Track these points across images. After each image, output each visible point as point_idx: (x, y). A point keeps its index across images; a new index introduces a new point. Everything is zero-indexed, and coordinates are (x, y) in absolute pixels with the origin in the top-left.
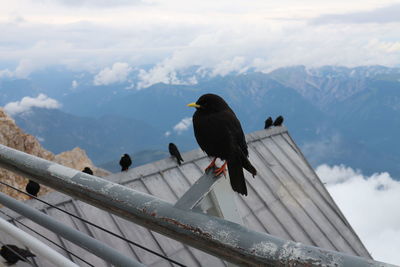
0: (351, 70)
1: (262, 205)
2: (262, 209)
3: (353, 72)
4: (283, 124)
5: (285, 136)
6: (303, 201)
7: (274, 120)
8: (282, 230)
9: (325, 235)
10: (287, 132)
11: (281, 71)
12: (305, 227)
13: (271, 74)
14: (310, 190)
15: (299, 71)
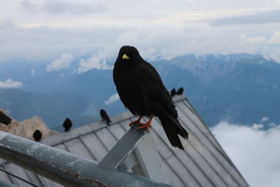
0: (226, 56)
1: (171, 153)
2: (171, 156)
3: (228, 58)
4: (184, 93)
5: (185, 102)
6: (201, 149)
7: (177, 90)
8: (186, 171)
9: (217, 173)
10: (186, 99)
11: (179, 58)
12: (203, 168)
13: (172, 60)
14: (205, 141)
15: (191, 58)
